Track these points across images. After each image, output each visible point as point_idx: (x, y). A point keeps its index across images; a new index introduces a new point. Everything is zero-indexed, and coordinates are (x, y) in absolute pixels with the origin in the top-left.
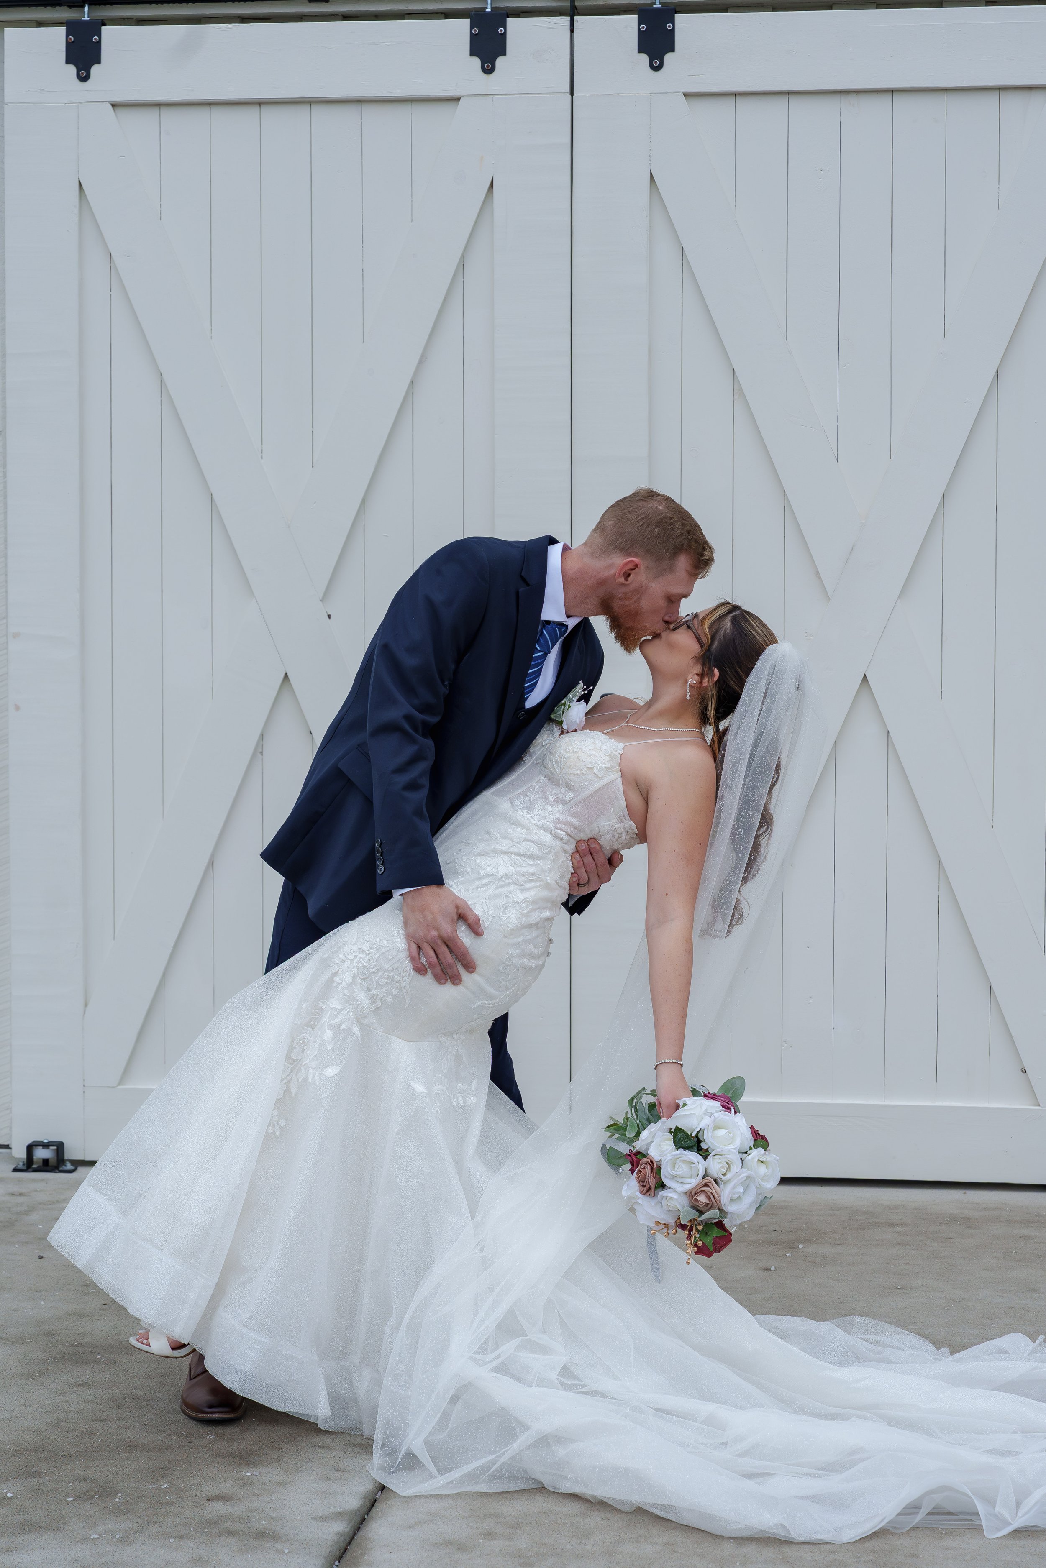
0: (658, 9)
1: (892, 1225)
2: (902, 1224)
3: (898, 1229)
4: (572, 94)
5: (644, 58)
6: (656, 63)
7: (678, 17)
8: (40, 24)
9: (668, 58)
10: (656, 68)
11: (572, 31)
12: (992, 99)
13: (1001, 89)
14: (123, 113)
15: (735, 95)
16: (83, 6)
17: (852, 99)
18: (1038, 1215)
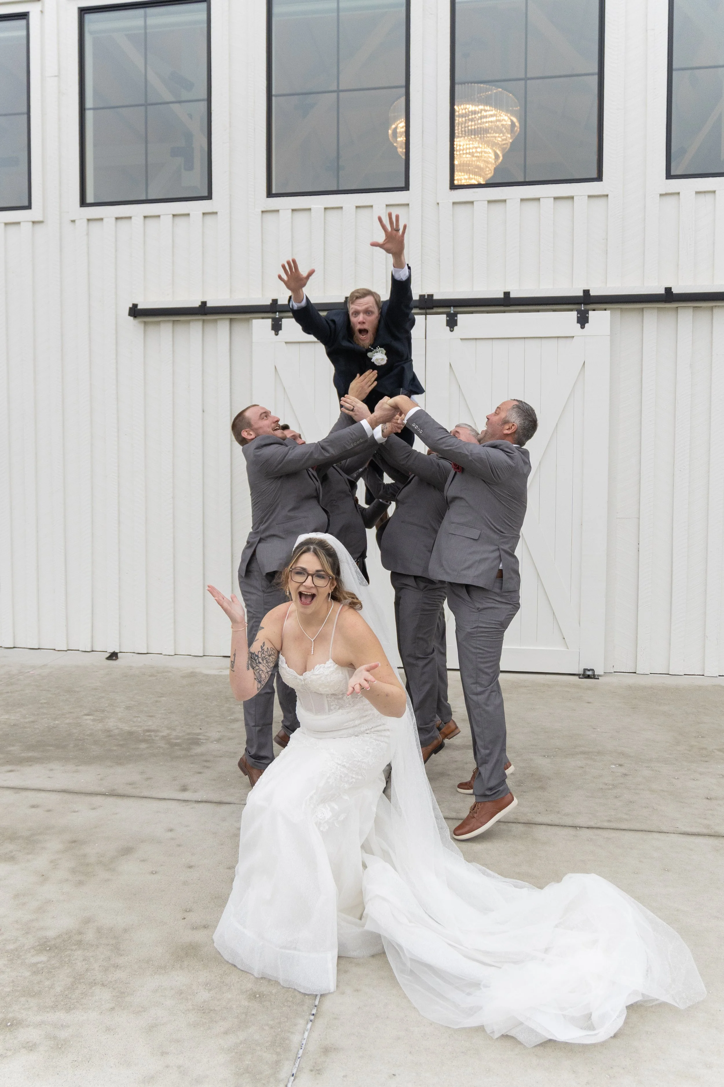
0: (452, 313)
1: (525, 687)
2: (528, 687)
3: (528, 688)
4: (426, 338)
5: (448, 328)
6: (452, 329)
7: (459, 315)
8: (263, 318)
9: (455, 328)
10: (451, 331)
11: (426, 319)
12: (556, 340)
13: (558, 337)
14: (288, 345)
15: (476, 339)
16: (276, 313)
17: (512, 340)
18: (569, 684)
